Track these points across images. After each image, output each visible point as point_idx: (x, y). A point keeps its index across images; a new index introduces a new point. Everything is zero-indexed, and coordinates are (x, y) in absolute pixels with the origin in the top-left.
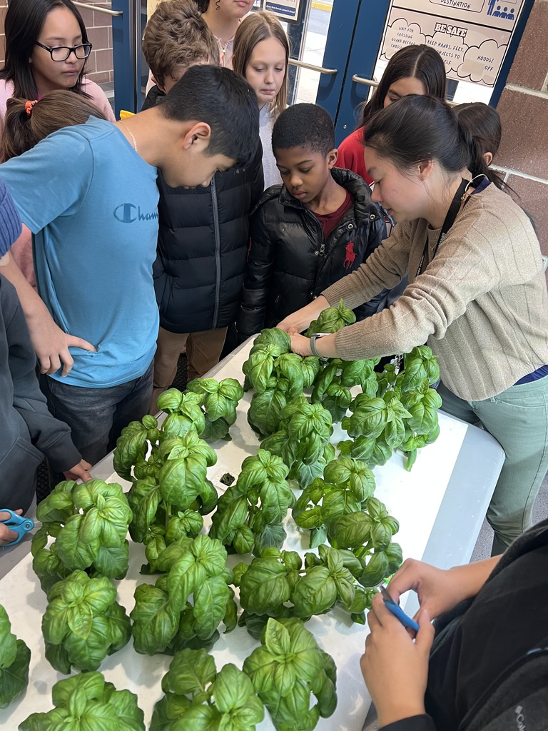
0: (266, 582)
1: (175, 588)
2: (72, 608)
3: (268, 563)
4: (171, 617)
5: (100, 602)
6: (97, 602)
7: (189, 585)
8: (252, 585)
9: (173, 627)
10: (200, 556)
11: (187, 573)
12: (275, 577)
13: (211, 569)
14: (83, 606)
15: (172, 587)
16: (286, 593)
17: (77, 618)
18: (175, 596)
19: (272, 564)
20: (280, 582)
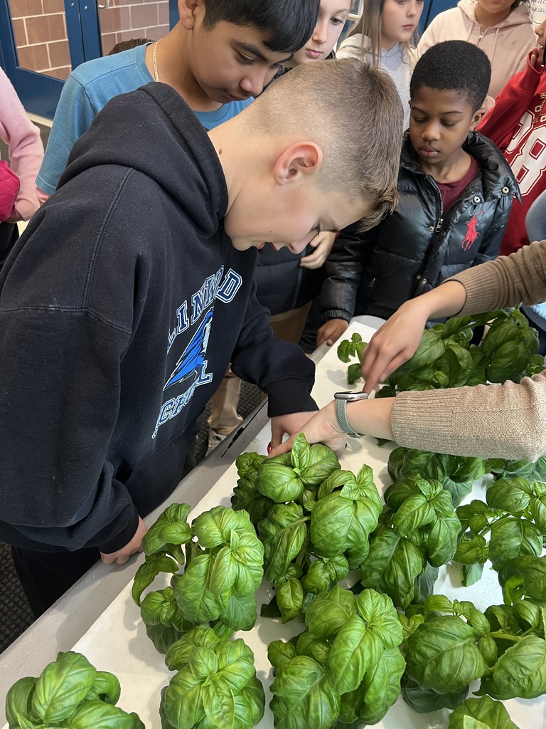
0: (451, 650)
1: (344, 668)
2: (207, 688)
3: (451, 625)
4: (330, 699)
5: (241, 678)
6: (238, 678)
7: (365, 664)
8: (429, 653)
9: (333, 712)
10: (372, 621)
11: (359, 646)
12: (461, 644)
13: (389, 641)
14: (221, 685)
15: (340, 666)
16: (480, 667)
17: (215, 702)
18: (343, 678)
19: (458, 627)
20: (471, 653)
